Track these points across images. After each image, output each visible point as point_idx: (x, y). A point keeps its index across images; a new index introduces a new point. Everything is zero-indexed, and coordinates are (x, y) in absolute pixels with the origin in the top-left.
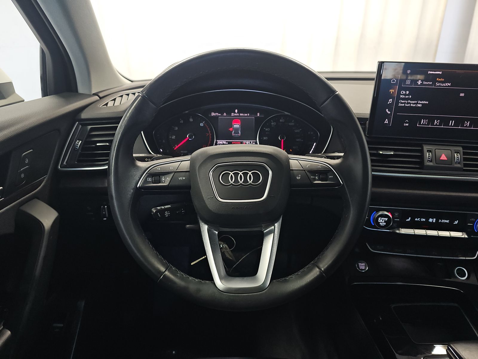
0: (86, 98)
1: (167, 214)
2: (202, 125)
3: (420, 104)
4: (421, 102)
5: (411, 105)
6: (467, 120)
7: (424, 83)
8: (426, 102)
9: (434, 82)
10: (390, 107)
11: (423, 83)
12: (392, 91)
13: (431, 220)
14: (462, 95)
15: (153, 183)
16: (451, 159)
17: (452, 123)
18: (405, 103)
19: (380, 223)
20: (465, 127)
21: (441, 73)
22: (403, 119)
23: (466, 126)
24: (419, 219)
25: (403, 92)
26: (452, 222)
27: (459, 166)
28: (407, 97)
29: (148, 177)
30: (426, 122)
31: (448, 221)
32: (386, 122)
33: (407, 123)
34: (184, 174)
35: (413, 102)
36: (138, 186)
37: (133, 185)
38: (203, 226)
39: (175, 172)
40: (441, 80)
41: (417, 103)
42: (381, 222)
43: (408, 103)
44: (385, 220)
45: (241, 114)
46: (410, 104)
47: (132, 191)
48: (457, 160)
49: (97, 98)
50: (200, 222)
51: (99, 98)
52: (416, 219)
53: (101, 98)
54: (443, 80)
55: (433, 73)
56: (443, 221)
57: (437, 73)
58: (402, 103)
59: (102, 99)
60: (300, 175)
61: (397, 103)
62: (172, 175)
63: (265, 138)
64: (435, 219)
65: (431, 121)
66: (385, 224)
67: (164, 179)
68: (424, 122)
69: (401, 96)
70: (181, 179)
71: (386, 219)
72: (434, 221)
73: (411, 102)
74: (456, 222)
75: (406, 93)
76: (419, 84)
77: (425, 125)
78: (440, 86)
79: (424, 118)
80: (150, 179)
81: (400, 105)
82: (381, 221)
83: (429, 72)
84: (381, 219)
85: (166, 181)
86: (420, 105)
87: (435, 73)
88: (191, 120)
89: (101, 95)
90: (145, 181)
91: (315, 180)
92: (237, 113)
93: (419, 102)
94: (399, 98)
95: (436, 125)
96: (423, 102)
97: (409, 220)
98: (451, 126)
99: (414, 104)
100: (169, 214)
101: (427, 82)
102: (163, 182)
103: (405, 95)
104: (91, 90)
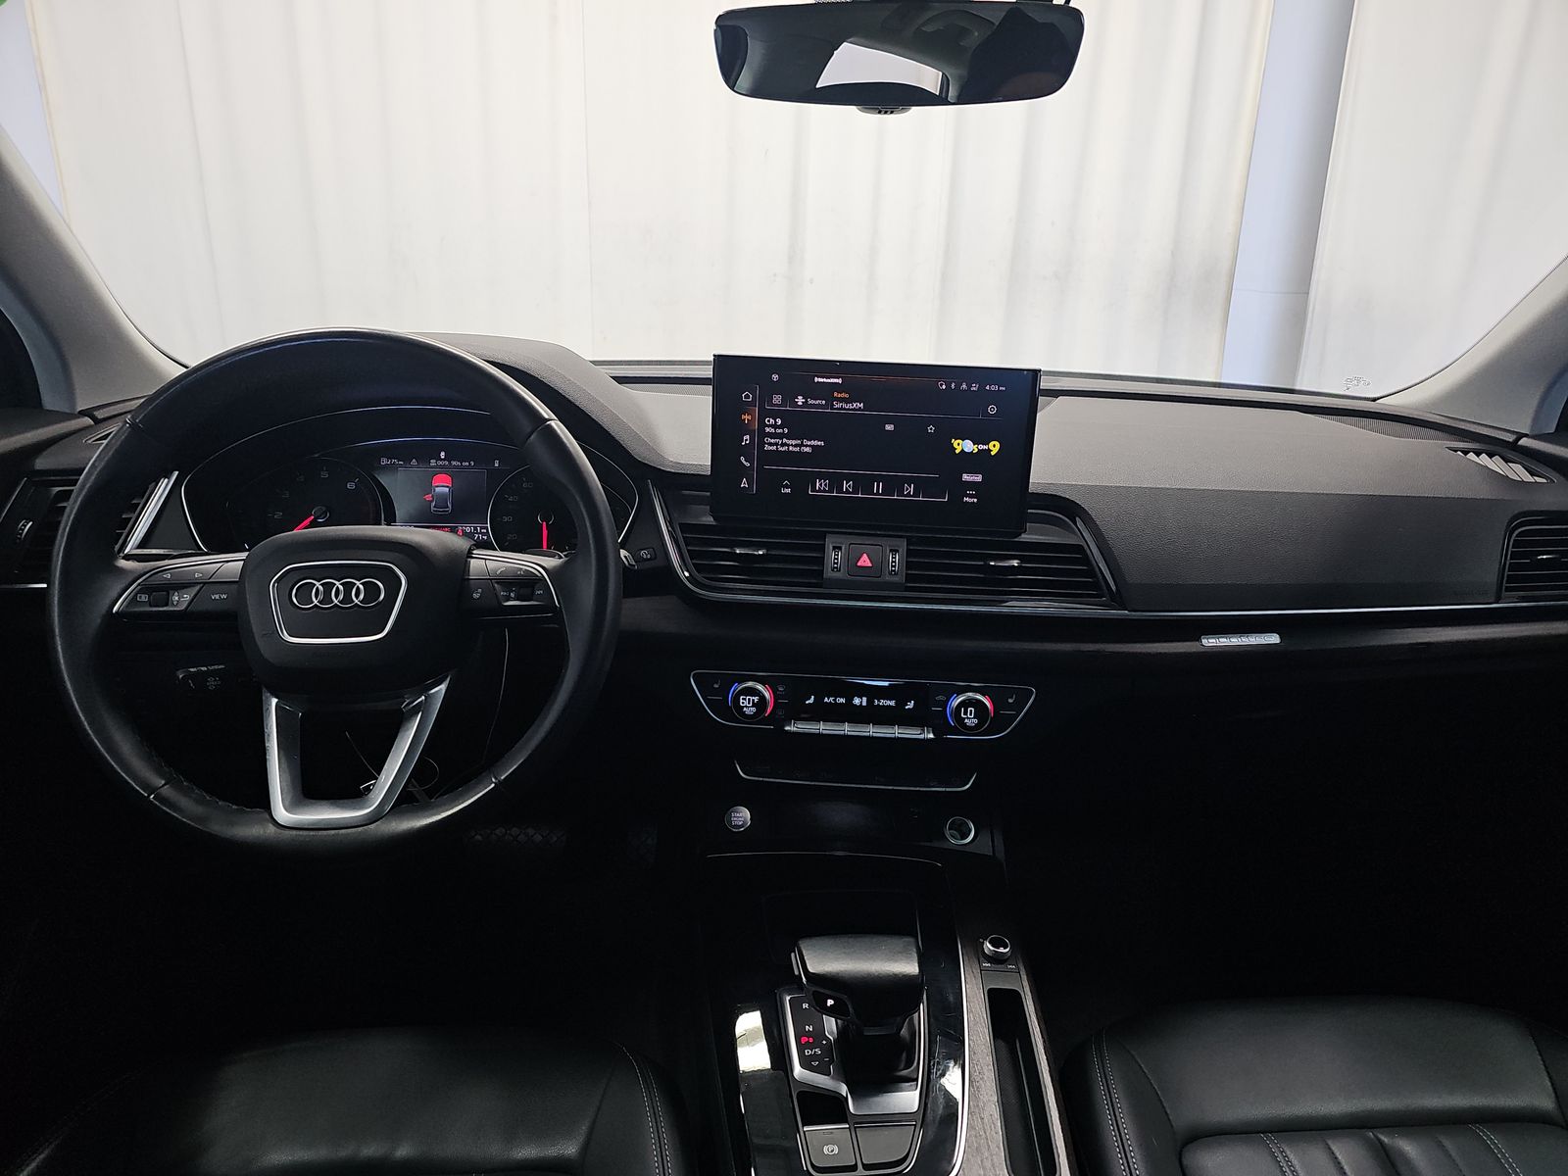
0: (63, 421)
1: (212, 683)
2: (350, 486)
3: (807, 446)
4: (809, 443)
5: (791, 448)
6: (909, 481)
7: (810, 402)
8: (819, 443)
9: (830, 400)
10: (747, 451)
11: (807, 401)
12: (746, 417)
13: (857, 701)
14: (889, 427)
15: (151, 606)
16: (879, 566)
17: (878, 487)
18: (777, 444)
19: (745, 709)
20: (905, 496)
21: (840, 381)
22: (777, 479)
23: (909, 495)
24: (831, 699)
25: (769, 421)
26: (901, 703)
27: (896, 579)
28: (779, 431)
29: (141, 591)
30: (825, 485)
31: (892, 703)
32: (744, 484)
33: (787, 487)
34: (225, 586)
35: (794, 442)
36: (115, 609)
37: (103, 609)
38: (267, 698)
39: (205, 583)
40: (843, 395)
41: (802, 445)
42: (746, 706)
43: (783, 445)
44: (753, 700)
45: (454, 463)
46: (788, 445)
47: (99, 621)
48: (892, 566)
49: (88, 421)
50: (264, 690)
51: (92, 423)
52: (826, 700)
53: (97, 421)
54: (847, 396)
55: (825, 380)
56: (883, 702)
57: (832, 380)
58: (771, 444)
59: (101, 425)
60: (480, 590)
61: (762, 444)
62: (198, 588)
63: (506, 519)
64: (865, 699)
65: (836, 482)
66: (754, 709)
67: (177, 598)
68: (821, 485)
69: (767, 430)
70: (217, 597)
71: (756, 699)
72: (864, 704)
73: (790, 442)
74: (911, 705)
75: (776, 422)
76: (800, 403)
77: (825, 491)
78: (841, 409)
79: (822, 476)
80: (144, 598)
81: (767, 447)
82: (746, 703)
83: (816, 379)
84: (745, 699)
85: (181, 600)
86: (807, 449)
87: (829, 381)
88: (325, 475)
89: (100, 415)
90: (133, 601)
91: (508, 599)
92: (444, 460)
93: (805, 442)
94: (763, 434)
95: (847, 492)
96: (813, 443)
97: (811, 701)
98: (878, 493)
99: (796, 446)
100: (219, 683)
101: (816, 399)
102: (175, 603)
103: (775, 426)
104: (73, 403)
